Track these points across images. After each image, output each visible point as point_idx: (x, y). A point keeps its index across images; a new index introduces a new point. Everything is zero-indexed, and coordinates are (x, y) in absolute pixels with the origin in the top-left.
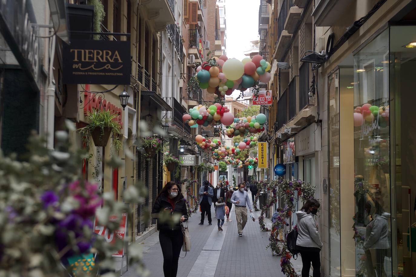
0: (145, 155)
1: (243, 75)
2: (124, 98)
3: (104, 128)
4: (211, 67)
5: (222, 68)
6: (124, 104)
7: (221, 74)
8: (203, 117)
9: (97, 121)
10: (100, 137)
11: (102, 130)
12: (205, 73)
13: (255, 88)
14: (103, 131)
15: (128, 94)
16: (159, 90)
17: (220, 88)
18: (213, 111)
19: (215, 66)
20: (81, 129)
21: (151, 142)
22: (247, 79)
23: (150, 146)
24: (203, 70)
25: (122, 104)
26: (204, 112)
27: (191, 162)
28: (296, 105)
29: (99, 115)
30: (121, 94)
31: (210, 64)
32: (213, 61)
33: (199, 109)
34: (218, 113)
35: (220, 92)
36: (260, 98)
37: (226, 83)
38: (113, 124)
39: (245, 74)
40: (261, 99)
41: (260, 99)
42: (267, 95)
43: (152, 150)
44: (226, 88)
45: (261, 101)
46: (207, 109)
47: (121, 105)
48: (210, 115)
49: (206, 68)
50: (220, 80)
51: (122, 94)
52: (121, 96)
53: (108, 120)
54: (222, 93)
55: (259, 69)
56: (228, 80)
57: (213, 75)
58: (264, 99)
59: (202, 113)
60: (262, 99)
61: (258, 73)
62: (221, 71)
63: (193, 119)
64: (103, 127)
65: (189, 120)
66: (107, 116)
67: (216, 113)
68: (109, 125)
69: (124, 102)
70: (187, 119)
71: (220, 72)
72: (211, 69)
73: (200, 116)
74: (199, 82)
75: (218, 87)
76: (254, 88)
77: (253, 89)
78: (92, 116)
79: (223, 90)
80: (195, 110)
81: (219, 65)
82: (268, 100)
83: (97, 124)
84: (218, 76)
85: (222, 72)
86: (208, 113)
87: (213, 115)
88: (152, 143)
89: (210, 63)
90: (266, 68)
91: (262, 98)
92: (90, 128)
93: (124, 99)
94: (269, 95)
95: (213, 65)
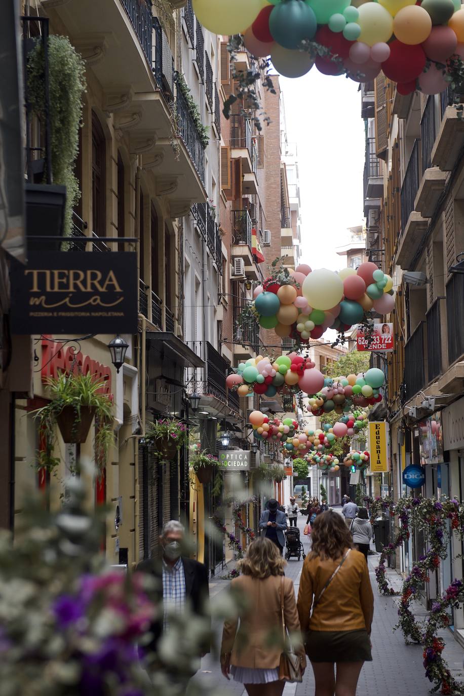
0: (156, 454)
1: (342, 301)
2: (118, 350)
3: (81, 407)
4: (280, 286)
5: (301, 287)
6: (118, 361)
7: (300, 298)
8: (265, 378)
9: (67, 395)
10: (74, 425)
11: (77, 411)
12: (269, 297)
13: (366, 326)
14: (80, 414)
15: (124, 343)
16: (179, 328)
17: (300, 326)
18: (283, 366)
19: (289, 284)
20: (38, 411)
21: (166, 430)
22: (350, 307)
23: (166, 437)
24: (266, 293)
25: (114, 361)
26: (266, 369)
27: (242, 464)
28: (441, 354)
29: (71, 383)
30: (112, 343)
31: (279, 281)
32: (282, 275)
33: (256, 363)
34: (293, 370)
35: (300, 333)
37: (310, 315)
38: (98, 400)
39: (346, 299)
42: (383, 332)
43: (170, 444)
44: (310, 324)
46: (272, 363)
47: (113, 363)
48: (278, 374)
49: (271, 287)
50: (300, 311)
51: (114, 342)
52: (112, 347)
53: (89, 392)
54: (305, 334)
55: (372, 288)
56: (313, 309)
57: (285, 302)
59: (264, 371)
61: (370, 295)
62: (300, 294)
63: (246, 383)
64: (78, 407)
65: (239, 385)
66: (85, 384)
67: (289, 371)
68: (90, 402)
69: (118, 356)
70: (235, 382)
71: (297, 296)
72: (281, 290)
73: (260, 377)
74: (259, 316)
75: (296, 324)
76: (363, 325)
77: (362, 327)
78: (57, 387)
79: (305, 330)
80: (250, 365)
81: (295, 282)
83: (68, 400)
84: (295, 303)
85: (302, 296)
86: (274, 371)
87: (283, 373)
88: (168, 431)
89: (277, 279)
90: (384, 286)
92: (55, 408)
93: (117, 352)
94: (389, 332)
95: (284, 283)
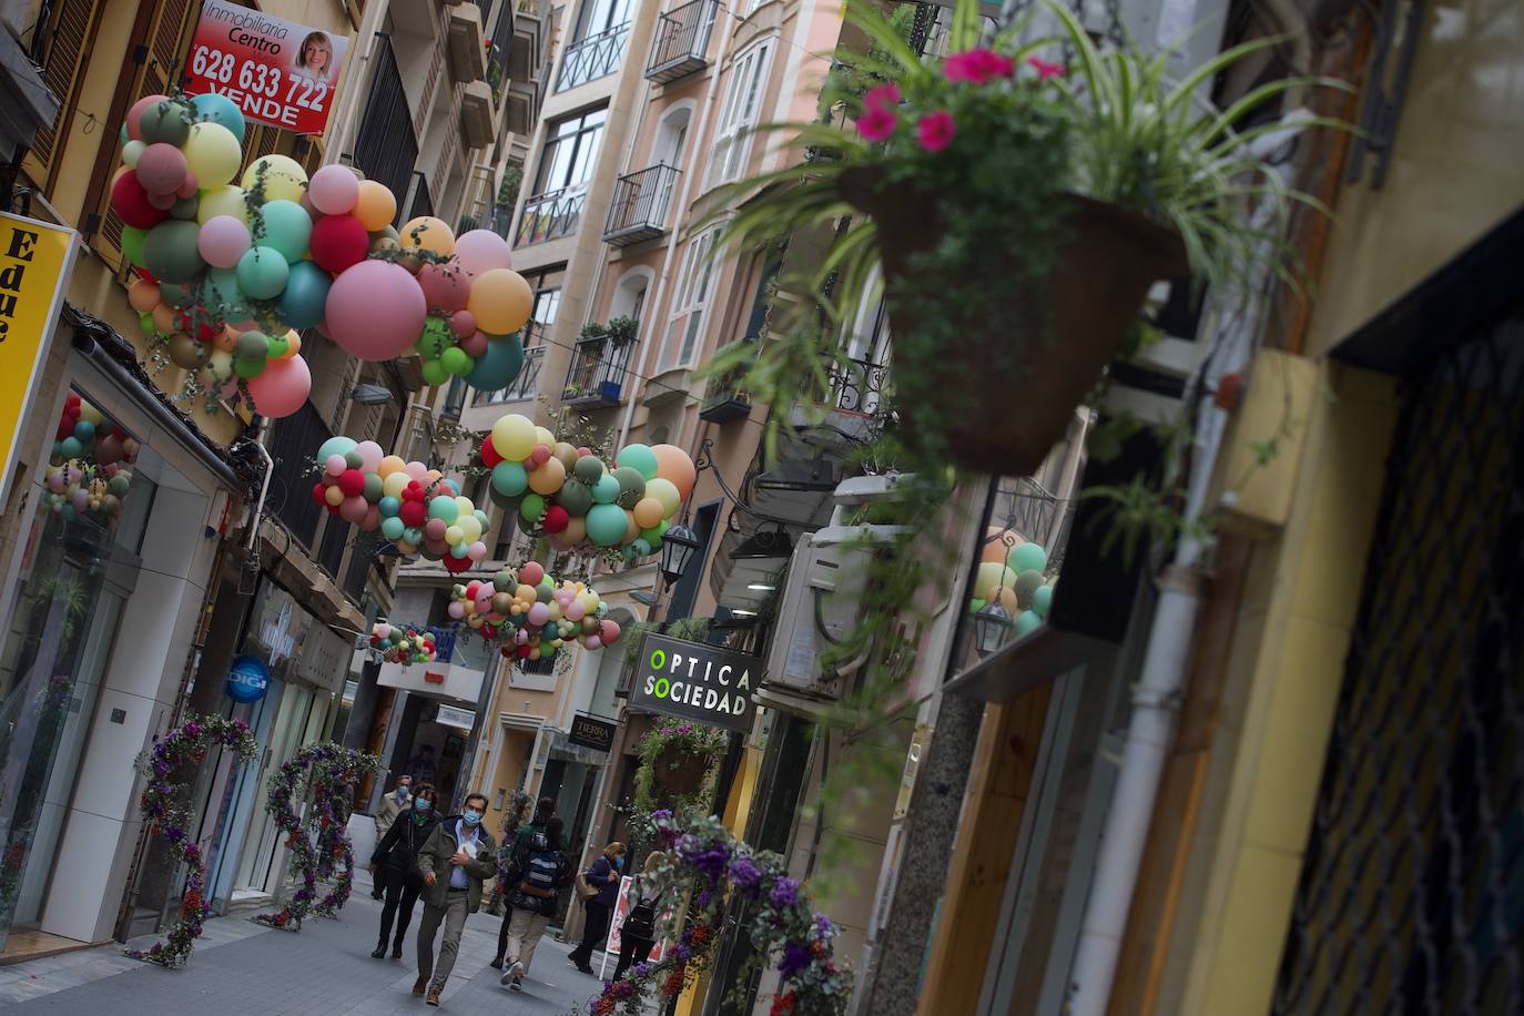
36: (251, 64)
40: (256, 74)
41: (244, 72)
45: (249, 90)
58: (275, 82)
60: (255, 79)
82: (305, 104)
91: (263, 67)
